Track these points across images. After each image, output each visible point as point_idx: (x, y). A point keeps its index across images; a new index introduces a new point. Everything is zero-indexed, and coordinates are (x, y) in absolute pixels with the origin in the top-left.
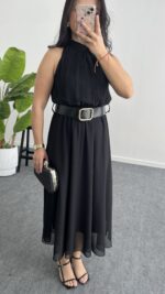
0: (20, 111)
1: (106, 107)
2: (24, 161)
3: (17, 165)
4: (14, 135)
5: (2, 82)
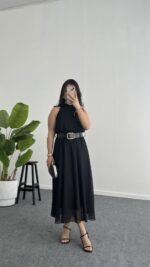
0: (22, 150)
2: (22, 193)
3: (16, 196)
4: (16, 170)
5: (9, 128)
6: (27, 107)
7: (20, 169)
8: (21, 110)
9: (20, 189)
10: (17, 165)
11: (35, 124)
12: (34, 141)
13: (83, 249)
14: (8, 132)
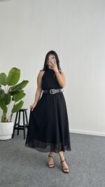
0: (16, 101)
1: (62, 90)
2: (16, 131)
3: (12, 133)
4: (12, 115)
5: (7, 86)
6: (19, 70)
7: (15, 114)
8: (15, 73)
9: (15, 128)
10: (13, 111)
11: (25, 82)
12: (24, 95)
13: (63, 171)
14: (6, 89)
